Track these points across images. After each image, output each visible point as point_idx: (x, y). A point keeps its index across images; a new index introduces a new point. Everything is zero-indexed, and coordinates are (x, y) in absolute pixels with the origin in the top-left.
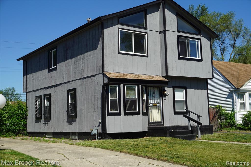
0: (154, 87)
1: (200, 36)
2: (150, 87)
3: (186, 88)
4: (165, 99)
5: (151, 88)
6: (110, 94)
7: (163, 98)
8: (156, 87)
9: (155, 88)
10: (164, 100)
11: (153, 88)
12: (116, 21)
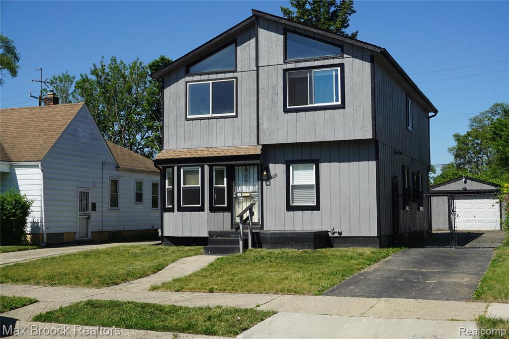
0: (246, 165)
1: (343, 58)
2: (239, 165)
3: (317, 163)
4: (269, 184)
5: (240, 168)
6: (167, 181)
7: (264, 183)
8: (250, 165)
9: (248, 167)
10: (267, 185)
11: (244, 167)
12: (183, 71)
